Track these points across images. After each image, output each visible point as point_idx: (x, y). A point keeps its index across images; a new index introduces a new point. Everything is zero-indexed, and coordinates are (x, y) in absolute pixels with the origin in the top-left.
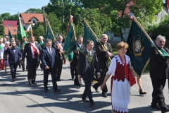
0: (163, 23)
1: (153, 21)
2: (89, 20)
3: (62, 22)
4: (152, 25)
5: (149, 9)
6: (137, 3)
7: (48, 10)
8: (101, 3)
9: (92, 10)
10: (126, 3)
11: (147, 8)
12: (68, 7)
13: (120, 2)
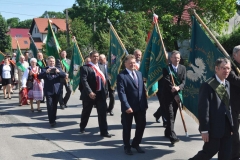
0: (236, 33)
1: (223, 31)
2: (131, 28)
3: (93, 31)
4: (221, 36)
5: (217, 13)
6: (199, 5)
7: (73, 13)
8: (148, 4)
9: (135, 15)
10: (184, 4)
11: (214, 11)
12: (101, 10)
13: (175, 3)
